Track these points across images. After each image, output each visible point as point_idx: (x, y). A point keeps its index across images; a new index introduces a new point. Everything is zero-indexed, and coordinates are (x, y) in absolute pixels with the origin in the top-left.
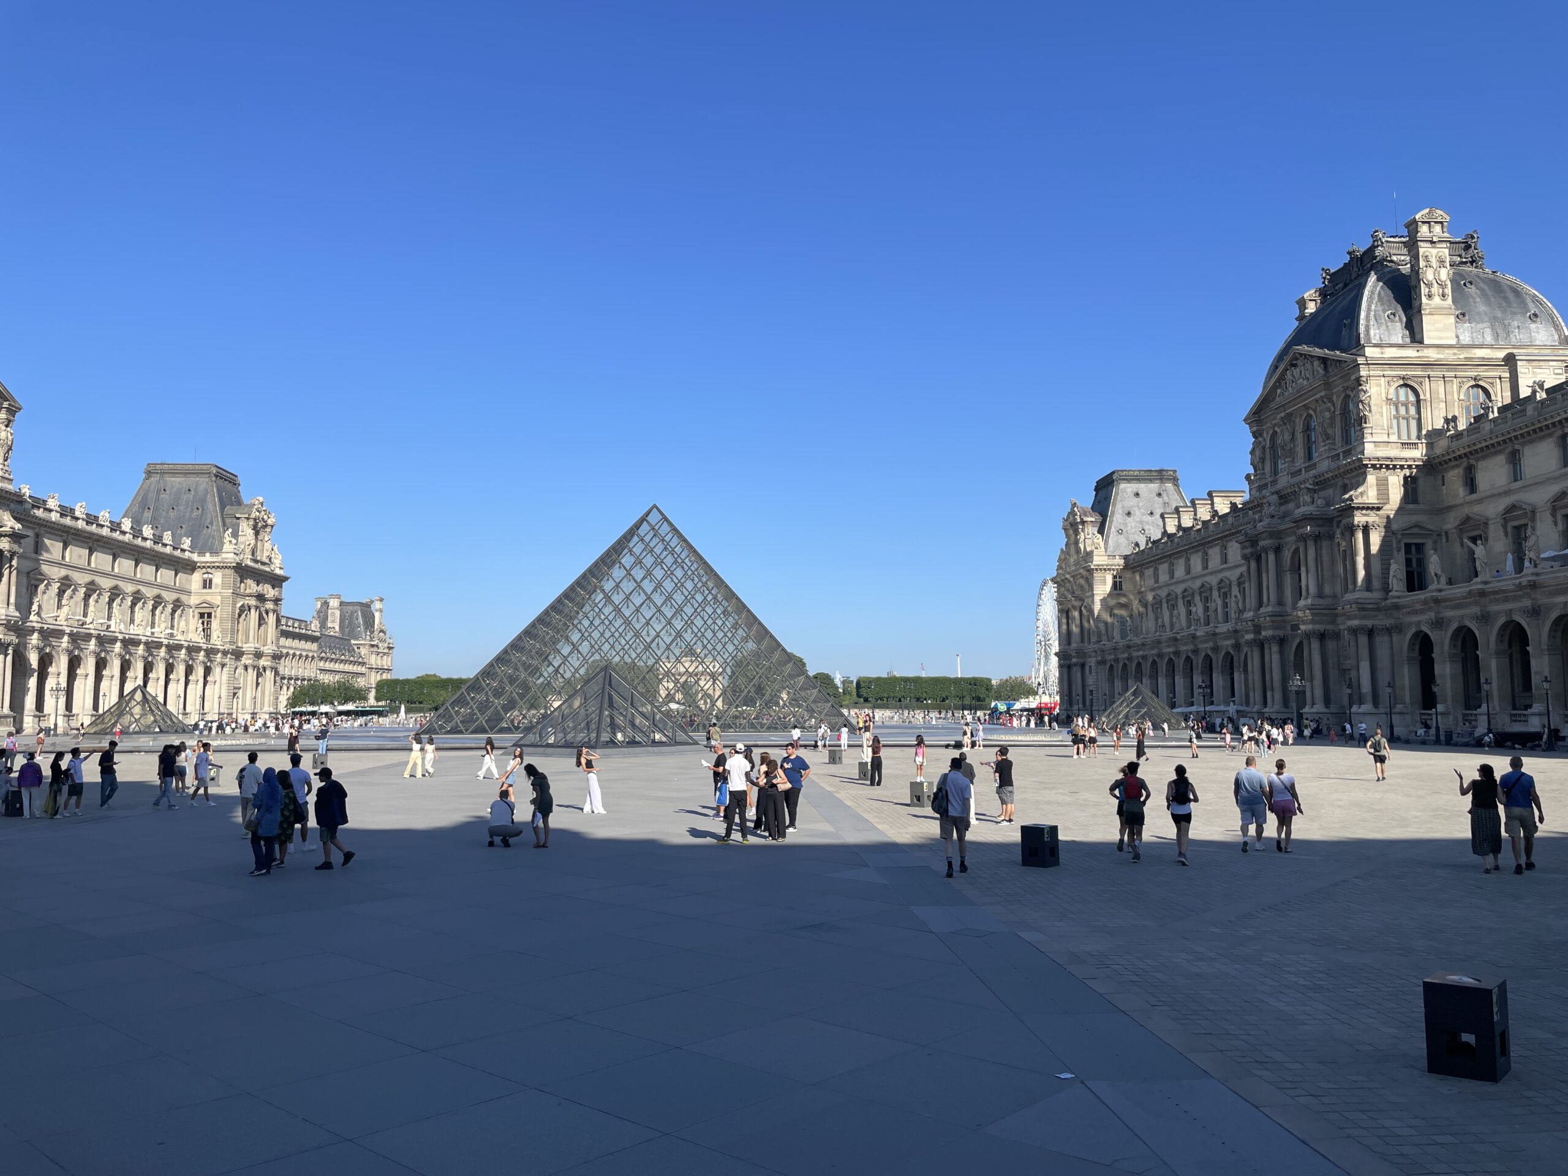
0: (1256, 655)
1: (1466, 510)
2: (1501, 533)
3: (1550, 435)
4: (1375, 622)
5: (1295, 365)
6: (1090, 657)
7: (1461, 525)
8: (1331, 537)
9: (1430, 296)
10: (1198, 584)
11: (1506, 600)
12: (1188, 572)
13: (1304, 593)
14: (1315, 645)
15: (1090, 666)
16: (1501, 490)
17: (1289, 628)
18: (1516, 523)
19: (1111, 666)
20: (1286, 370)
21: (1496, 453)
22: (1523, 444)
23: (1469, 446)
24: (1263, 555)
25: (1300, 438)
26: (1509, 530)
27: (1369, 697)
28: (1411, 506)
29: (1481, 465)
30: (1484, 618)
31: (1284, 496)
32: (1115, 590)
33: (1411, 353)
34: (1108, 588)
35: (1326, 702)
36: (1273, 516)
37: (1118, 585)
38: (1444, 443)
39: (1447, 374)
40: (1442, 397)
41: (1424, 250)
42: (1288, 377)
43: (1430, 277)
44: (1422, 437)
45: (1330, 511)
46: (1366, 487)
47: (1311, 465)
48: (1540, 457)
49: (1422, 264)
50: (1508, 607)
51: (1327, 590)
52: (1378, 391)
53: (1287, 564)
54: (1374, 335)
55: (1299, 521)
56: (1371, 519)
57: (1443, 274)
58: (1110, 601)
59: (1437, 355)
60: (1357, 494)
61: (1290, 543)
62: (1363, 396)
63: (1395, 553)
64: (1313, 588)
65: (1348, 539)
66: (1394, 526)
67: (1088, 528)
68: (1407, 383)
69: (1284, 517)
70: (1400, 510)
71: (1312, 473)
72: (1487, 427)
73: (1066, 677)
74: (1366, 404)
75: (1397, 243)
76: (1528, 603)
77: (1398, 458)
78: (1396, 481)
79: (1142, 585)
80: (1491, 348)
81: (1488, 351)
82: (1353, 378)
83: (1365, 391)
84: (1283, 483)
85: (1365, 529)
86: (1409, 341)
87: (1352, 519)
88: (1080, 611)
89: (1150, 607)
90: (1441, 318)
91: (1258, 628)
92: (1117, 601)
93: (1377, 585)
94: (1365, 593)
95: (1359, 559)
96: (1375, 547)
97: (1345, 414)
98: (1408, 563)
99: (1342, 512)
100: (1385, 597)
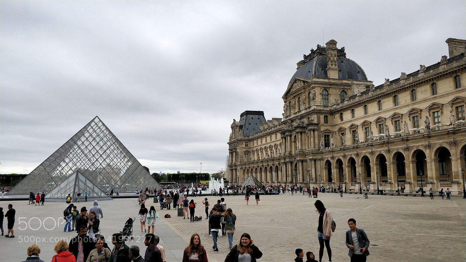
0: (284, 166)
1: (340, 126)
2: (349, 132)
3: (362, 105)
4: (316, 157)
5: (296, 82)
6: (238, 167)
7: (339, 130)
8: (305, 132)
9: (332, 65)
10: (269, 145)
11: (350, 152)
12: (266, 141)
13: (297, 148)
14: (300, 164)
15: (238, 170)
16: (349, 120)
17: (293, 158)
18: (353, 130)
19: (244, 170)
20: (293, 83)
21: (348, 110)
22: (355, 108)
23: (341, 108)
24: (287, 137)
25: (297, 103)
26: (351, 132)
27: (314, 179)
28: (326, 124)
29: (344, 113)
30: (344, 156)
31: (292, 120)
32: (246, 146)
33: (326, 81)
34: (244, 146)
35: (303, 180)
36: (289, 126)
37: (246, 145)
38: (335, 106)
39: (336, 87)
40: (335, 93)
41: (331, 51)
42: (294, 86)
43: (332, 59)
44: (329, 105)
45: (305, 125)
46: (314, 118)
47: (300, 111)
48: (359, 112)
49: (330, 55)
50: (351, 153)
51: (304, 148)
52: (318, 91)
53: (293, 140)
54: (317, 75)
55: (296, 128)
56: (316, 127)
57: (335, 59)
58: (244, 150)
59: (333, 81)
60: (312, 120)
61: (294, 134)
62: (314, 92)
63: (322, 137)
64: (300, 148)
65: (309, 133)
66: (322, 130)
67: (238, 128)
68: (325, 89)
69: (292, 126)
70: (323, 125)
71: (300, 114)
72: (346, 103)
73: (231, 173)
74: (315, 94)
75: (323, 49)
76: (355, 153)
77: (323, 110)
78: (322, 117)
79: (253, 145)
80: (347, 80)
81: (347, 81)
82: (311, 87)
83: (314, 91)
84: (292, 116)
85: (314, 130)
86: (326, 77)
87: (310, 127)
88: (236, 153)
89: (255, 152)
90: (335, 71)
91: (285, 159)
92: (246, 150)
93: (317, 146)
94: (313, 149)
95: (312, 139)
96: (316, 136)
97: (309, 97)
98: (325, 140)
99: (308, 125)
100: (319, 150)
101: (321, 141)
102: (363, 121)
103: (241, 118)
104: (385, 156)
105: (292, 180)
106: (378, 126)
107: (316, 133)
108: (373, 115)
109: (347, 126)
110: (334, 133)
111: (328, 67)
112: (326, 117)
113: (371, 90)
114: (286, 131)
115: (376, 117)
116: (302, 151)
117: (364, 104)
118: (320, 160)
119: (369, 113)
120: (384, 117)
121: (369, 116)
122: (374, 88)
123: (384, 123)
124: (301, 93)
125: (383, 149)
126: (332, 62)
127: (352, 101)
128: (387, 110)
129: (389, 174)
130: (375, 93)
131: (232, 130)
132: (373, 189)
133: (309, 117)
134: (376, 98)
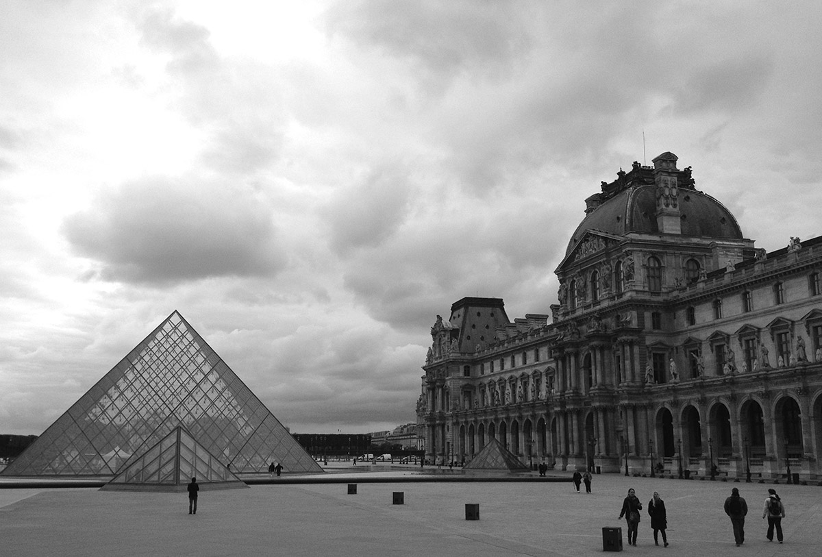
0: (562, 420)
1: (689, 335)
2: (710, 350)
3: (738, 293)
4: (637, 402)
5: (588, 241)
6: (448, 420)
7: (686, 343)
8: (610, 348)
9: (667, 205)
10: (520, 373)
11: (716, 390)
12: (513, 365)
13: (593, 382)
14: (601, 415)
15: (448, 426)
16: (709, 324)
17: (583, 404)
18: (718, 344)
19: (463, 426)
20: (581, 243)
21: (706, 301)
22: (722, 297)
23: (691, 296)
24: (568, 358)
25: (589, 284)
26: (714, 348)
27: (633, 449)
28: (657, 331)
29: (697, 308)
30: (703, 402)
31: (580, 321)
32: (465, 375)
33: (656, 238)
34: (461, 374)
35: (607, 450)
36: (573, 333)
37: (467, 373)
38: (675, 293)
39: (676, 252)
40: (674, 265)
41: (664, 177)
42: (583, 247)
43: (667, 193)
44: (663, 289)
45: (609, 332)
46: (632, 318)
47: (596, 302)
48: (732, 307)
49: (662, 185)
50: (717, 394)
51: (607, 381)
52: (638, 260)
53: (582, 365)
54: (635, 226)
55: (590, 338)
56: (635, 338)
57: (674, 192)
58: (462, 383)
59: (669, 240)
60: (626, 322)
61: (584, 350)
62: (629, 263)
63: (648, 359)
64: (599, 380)
65: (621, 349)
66: (648, 343)
67: (448, 335)
68: (654, 256)
69: (579, 334)
70: (651, 333)
71: (598, 307)
72: (701, 285)
73: (431, 433)
74: (632, 267)
75: (647, 171)
76: (729, 393)
77: (650, 301)
78: (648, 315)
79: (483, 373)
80: (700, 237)
81: (699, 240)
82: (624, 251)
83: (631, 260)
84: (579, 313)
85: (631, 344)
86: (655, 230)
87: (624, 337)
88: (442, 390)
89: (487, 388)
90: (674, 218)
91: (563, 404)
92: (466, 383)
93: (637, 379)
94: (631, 384)
95: (628, 362)
96: (637, 356)
97: (618, 272)
98: (655, 365)
99: (617, 333)
100: (643, 386)
101: (648, 368)
102: (740, 325)
103: (452, 313)
104: (797, 401)
105: (581, 449)
106: (775, 336)
107: (636, 349)
108: (764, 313)
109: (704, 335)
110: (675, 351)
111: (658, 209)
112: (656, 316)
113: (760, 261)
114: (566, 344)
115: (771, 318)
116: (603, 387)
117: (744, 290)
118: (645, 407)
119: (755, 309)
120: (788, 317)
121: (755, 316)
122: (765, 257)
123: (790, 330)
124: (600, 263)
125: (792, 386)
126: (667, 198)
127: (715, 283)
128: (796, 303)
129: (806, 439)
130: (769, 268)
131: (434, 339)
132: (770, 471)
133: (619, 314)
134: (772, 277)
